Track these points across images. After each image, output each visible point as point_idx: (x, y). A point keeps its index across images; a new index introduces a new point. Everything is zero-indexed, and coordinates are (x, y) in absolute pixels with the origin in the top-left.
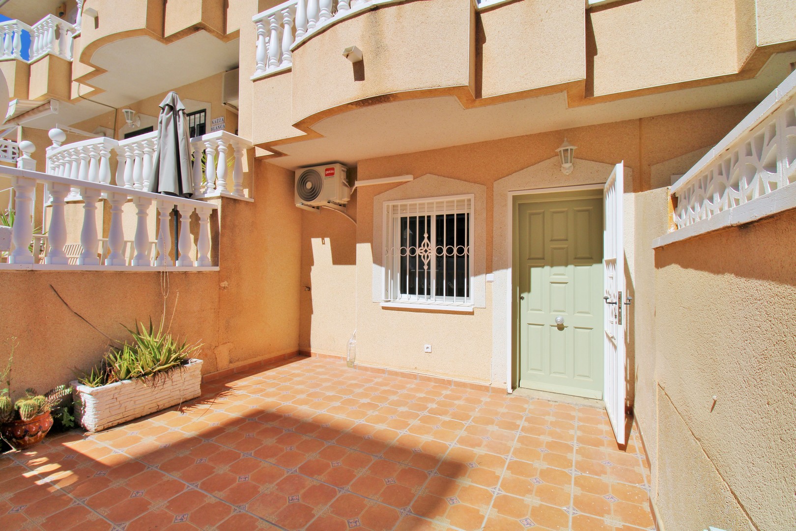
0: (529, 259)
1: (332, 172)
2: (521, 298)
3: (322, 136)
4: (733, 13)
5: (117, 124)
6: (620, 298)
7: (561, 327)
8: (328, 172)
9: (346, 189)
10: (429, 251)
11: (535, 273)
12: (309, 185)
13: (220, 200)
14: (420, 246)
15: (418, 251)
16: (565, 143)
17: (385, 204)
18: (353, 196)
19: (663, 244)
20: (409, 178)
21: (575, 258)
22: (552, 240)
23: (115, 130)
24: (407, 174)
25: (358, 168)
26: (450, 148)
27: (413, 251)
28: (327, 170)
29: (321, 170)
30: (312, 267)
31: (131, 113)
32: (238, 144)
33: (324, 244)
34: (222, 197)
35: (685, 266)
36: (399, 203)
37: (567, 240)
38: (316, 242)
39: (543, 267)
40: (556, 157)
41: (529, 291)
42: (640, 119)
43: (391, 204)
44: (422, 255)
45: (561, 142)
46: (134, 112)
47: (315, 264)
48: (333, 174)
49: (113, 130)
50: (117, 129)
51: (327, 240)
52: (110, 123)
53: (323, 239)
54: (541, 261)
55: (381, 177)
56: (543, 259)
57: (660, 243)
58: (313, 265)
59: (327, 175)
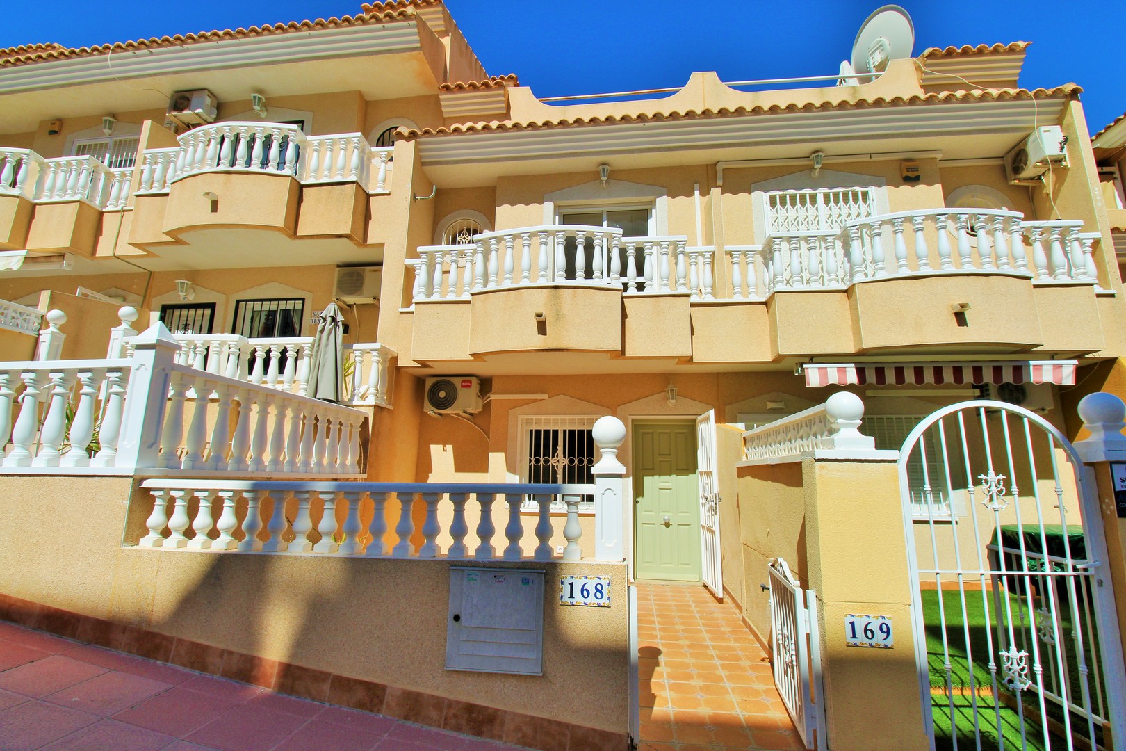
0: (642, 469)
1: (469, 384)
2: (637, 502)
3: (485, 361)
4: (768, 325)
5: (149, 290)
6: (715, 497)
7: (668, 525)
8: (464, 384)
9: (480, 402)
10: (559, 461)
11: (647, 480)
12: (442, 394)
13: (372, 409)
14: (553, 457)
15: (552, 461)
16: (671, 385)
17: (520, 417)
18: (487, 406)
19: (743, 466)
20: (545, 396)
21: (677, 469)
22: (659, 455)
23: (145, 297)
24: (543, 392)
25: (493, 382)
26: (581, 375)
27: (546, 461)
28: (463, 382)
29: (457, 382)
30: (430, 475)
31: (187, 284)
32: (387, 354)
33: (445, 451)
34: (375, 406)
35: (754, 477)
36: (534, 417)
37: (670, 455)
38: (436, 450)
39: (653, 476)
40: (663, 393)
41: (643, 496)
42: (718, 373)
43: (525, 417)
44: (556, 465)
45: (667, 384)
46: (190, 283)
47: (433, 471)
48: (470, 386)
49: (142, 298)
50: (147, 297)
51: (450, 447)
52: (135, 287)
53: (444, 446)
54: (652, 471)
55: (516, 393)
56: (653, 469)
57: (740, 465)
58: (431, 472)
59: (462, 387)
